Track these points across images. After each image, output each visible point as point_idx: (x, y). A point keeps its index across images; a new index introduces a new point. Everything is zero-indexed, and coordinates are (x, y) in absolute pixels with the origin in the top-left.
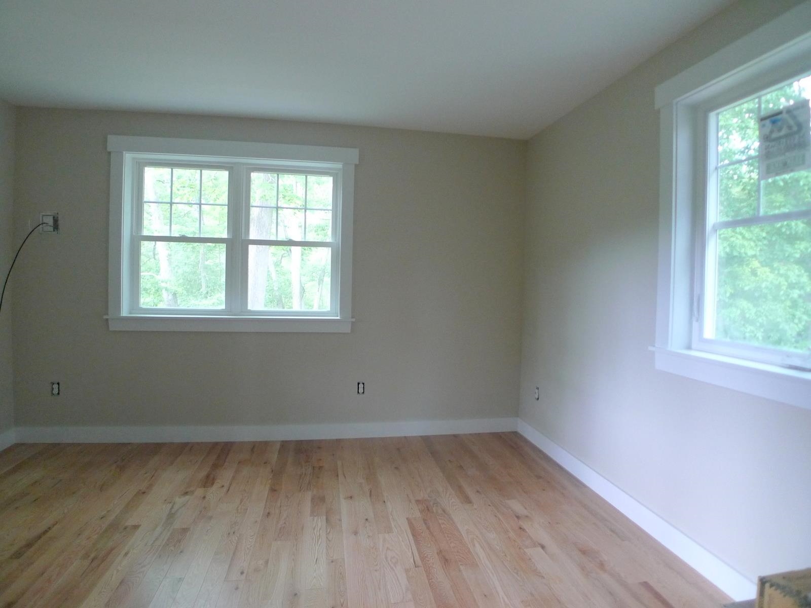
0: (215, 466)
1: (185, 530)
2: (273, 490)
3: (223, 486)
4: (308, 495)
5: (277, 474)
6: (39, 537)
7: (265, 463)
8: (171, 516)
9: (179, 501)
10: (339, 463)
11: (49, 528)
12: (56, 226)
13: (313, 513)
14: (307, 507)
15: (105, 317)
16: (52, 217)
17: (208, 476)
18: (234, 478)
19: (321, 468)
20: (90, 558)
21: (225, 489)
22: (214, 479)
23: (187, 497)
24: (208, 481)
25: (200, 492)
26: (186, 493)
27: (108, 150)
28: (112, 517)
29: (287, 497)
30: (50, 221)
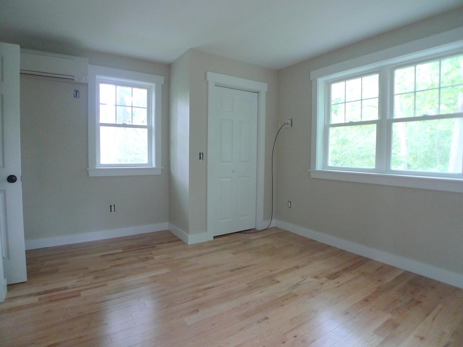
0: (346, 270)
1: (296, 295)
2: (366, 300)
3: (338, 283)
4: (388, 316)
5: (379, 291)
6: (245, 267)
7: (378, 280)
8: (298, 285)
9: (309, 279)
10: (440, 306)
11: (251, 266)
12: (292, 125)
13: (376, 331)
14: (378, 324)
15: (309, 170)
16: (290, 120)
17: (337, 273)
18: (350, 281)
19: (419, 302)
20: (249, 285)
21: (338, 285)
22: (338, 276)
23: (315, 279)
24: (333, 276)
25: (324, 279)
26: (316, 277)
27: (311, 79)
28: (273, 273)
29: (371, 309)
30: (289, 122)
